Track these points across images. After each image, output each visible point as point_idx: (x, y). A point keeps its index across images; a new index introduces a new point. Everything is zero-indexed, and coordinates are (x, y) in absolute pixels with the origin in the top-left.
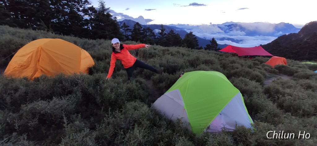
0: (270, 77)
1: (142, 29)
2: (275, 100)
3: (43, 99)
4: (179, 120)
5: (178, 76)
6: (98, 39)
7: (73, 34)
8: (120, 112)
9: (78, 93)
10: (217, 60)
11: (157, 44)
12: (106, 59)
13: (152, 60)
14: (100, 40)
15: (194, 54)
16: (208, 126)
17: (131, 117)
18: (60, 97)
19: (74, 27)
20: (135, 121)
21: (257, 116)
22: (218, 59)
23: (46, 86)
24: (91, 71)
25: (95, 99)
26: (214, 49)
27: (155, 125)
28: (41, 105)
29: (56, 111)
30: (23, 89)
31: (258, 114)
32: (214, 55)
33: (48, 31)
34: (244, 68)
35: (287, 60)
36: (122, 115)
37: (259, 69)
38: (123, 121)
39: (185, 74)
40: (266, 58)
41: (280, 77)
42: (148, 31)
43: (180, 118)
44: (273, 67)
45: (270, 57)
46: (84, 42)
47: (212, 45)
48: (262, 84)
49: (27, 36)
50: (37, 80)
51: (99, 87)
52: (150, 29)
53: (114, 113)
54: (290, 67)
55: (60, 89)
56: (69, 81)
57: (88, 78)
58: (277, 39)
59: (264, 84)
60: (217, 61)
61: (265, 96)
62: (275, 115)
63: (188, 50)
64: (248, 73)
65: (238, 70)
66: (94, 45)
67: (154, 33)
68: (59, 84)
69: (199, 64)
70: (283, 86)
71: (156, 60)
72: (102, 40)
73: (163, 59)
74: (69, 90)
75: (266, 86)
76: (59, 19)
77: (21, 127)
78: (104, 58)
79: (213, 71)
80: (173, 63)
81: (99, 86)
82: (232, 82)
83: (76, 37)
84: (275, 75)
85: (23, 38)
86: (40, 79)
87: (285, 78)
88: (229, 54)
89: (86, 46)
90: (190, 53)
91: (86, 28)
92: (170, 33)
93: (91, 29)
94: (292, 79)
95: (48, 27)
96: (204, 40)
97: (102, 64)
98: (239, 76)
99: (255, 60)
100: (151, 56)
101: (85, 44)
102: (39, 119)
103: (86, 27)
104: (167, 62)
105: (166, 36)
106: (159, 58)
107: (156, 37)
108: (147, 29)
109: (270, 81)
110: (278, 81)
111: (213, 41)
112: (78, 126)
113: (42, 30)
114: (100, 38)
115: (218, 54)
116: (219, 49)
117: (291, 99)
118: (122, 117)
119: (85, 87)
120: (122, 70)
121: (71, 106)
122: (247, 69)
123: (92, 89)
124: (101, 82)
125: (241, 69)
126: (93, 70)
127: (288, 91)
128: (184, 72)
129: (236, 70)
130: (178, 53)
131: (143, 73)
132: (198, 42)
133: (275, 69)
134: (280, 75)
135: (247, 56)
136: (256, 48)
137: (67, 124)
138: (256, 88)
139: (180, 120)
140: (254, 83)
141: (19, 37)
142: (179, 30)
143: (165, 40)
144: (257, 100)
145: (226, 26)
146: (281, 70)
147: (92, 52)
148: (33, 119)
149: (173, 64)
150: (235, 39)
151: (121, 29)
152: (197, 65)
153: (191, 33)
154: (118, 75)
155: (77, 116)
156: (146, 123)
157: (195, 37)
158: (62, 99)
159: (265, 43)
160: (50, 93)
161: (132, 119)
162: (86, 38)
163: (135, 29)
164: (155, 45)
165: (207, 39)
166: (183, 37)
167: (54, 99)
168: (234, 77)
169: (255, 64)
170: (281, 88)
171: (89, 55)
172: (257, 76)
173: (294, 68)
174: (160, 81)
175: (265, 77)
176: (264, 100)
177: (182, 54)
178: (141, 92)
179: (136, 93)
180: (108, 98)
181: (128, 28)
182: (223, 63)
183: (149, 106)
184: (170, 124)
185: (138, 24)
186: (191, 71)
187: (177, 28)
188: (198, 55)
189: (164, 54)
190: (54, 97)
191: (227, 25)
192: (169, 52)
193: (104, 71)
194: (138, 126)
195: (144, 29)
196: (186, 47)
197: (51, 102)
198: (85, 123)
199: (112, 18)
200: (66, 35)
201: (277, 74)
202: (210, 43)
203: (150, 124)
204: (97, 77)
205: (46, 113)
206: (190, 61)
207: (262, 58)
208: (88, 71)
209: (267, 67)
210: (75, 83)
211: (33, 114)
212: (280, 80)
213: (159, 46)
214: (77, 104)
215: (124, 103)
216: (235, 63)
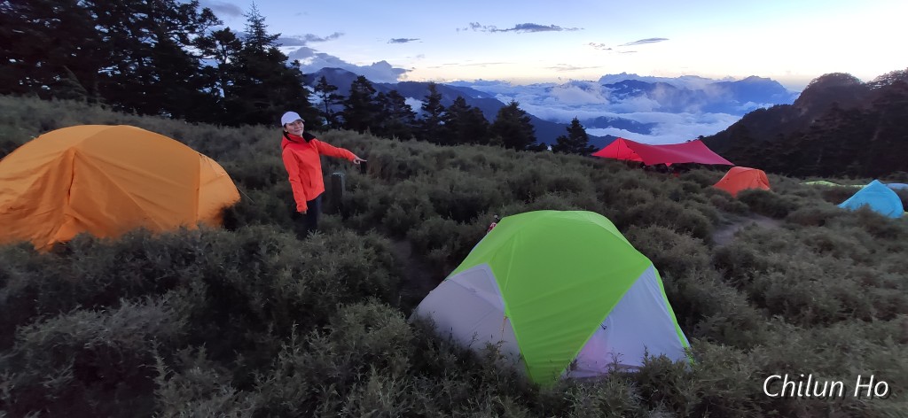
0: (727, 223)
1: (376, 95)
2: (742, 284)
3: (88, 305)
4: (492, 349)
5: (485, 227)
6: (248, 126)
7: (168, 110)
8: (324, 333)
9: (194, 283)
10: (586, 181)
11: (419, 139)
12: (273, 182)
13: (408, 182)
14: (251, 127)
15: (525, 164)
16: (572, 360)
17: (356, 348)
18: (140, 301)
19: (170, 89)
20: (369, 358)
21: (698, 327)
22: (591, 175)
23: (95, 266)
24: (229, 218)
25: (247, 299)
26: (578, 149)
28: (82, 324)
29: (132, 339)
30: (19, 278)
31: (701, 324)
32: (579, 166)
33: (90, 101)
34: (659, 200)
35: (769, 175)
36: (329, 342)
37: (699, 201)
38: (334, 360)
39: (504, 220)
40: (716, 173)
41: (752, 221)
42: (391, 100)
43: (493, 342)
44: (735, 196)
45: (725, 168)
46: (205, 135)
47: (573, 138)
48: (708, 242)
50: (64, 249)
51: (257, 264)
52: (397, 94)
53: (307, 337)
54: (777, 194)
55: (136, 274)
56: (166, 248)
57: (225, 240)
58: (740, 121)
59: (715, 243)
61: (717, 275)
62: (746, 324)
63: (508, 155)
64: (669, 217)
65: (645, 206)
66: (237, 144)
68: (133, 260)
69: (541, 193)
70: (762, 246)
71: (418, 182)
72: (260, 129)
73: (440, 180)
74: (166, 276)
75: (719, 247)
76: (123, 67)
78: (267, 180)
79: (579, 209)
80: (466, 191)
81: (257, 260)
82: (632, 240)
83: (178, 118)
84: (740, 218)
86: (75, 246)
87: (766, 225)
88: (620, 163)
89: (211, 147)
90: (514, 161)
91: (209, 94)
92: (456, 107)
93: (222, 95)
94: (784, 227)
95: (90, 91)
96: (550, 124)
97: (262, 198)
98: (647, 223)
99: (688, 179)
100: (404, 172)
101: (208, 140)
102: (76, 368)
103: (207, 90)
104: (452, 189)
105: (443, 113)
106: (426, 177)
107: (417, 118)
108: (388, 95)
109: (729, 233)
110: (750, 234)
111: (576, 127)
112: (200, 382)
114: (253, 123)
115: (589, 164)
116: (592, 150)
117: (782, 278)
118: (331, 347)
119: (216, 265)
121: (174, 324)
122: (669, 203)
123: (236, 271)
124: (263, 250)
125: (652, 204)
126: (236, 215)
127: (774, 258)
128: (499, 215)
129: (639, 206)
130: (481, 164)
131: (384, 220)
132: (534, 129)
133: (740, 202)
134: (753, 218)
135: (665, 165)
136: (689, 145)
137: (167, 378)
138: (693, 253)
139: (496, 350)
140: (686, 241)
142: (479, 97)
143: (441, 126)
144: (697, 286)
145: (607, 85)
146: (756, 204)
147: (232, 164)
148: (58, 366)
149: (466, 195)
152: (534, 195)
153: (514, 105)
155: (193, 353)
156: (402, 362)
157: (526, 118)
158: (145, 304)
160: (108, 288)
161: (361, 351)
162: (208, 122)
163: (355, 96)
164: (413, 140)
166: (491, 119)
167: (124, 303)
168: (635, 225)
169: (687, 189)
170: (756, 251)
171: (222, 170)
172: (695, 221)
173: (789, 197)
174: (434, 241)
175: (716, 222)
176: (715, 286)
177: (493, 165)
178: (381, 274)
179: (367, 279)
180: (285, 296)
181: (334, 92)
182: (603, 189)
183: (407, 313)
185: (362, 80)
186: (518, 212)
187: (475, 92)
188: (535, 168)
189: (440, 166)
190: (122, 300)
191: (612, 82)
192: (453, 160)
193: (271, 219)
194: (379, 372)
195: (381, 96)
196: (502, 146)
197: (116, 315)
198: (220, 372)
199: (288, 63)
200: (148, 114)
201: (746, 216)
202: (567, 134)
204: (251, 235)
205: (100, 348)
206: (513, 183)
207: (705, 173)
208: (221, 220)
209: (719, 197)
210: (184, 256)
211: (58, 351)
212: (755, 230)
213: (426, 143)
214: (191, 319)
215: (333, 308)
216: (637, 187)
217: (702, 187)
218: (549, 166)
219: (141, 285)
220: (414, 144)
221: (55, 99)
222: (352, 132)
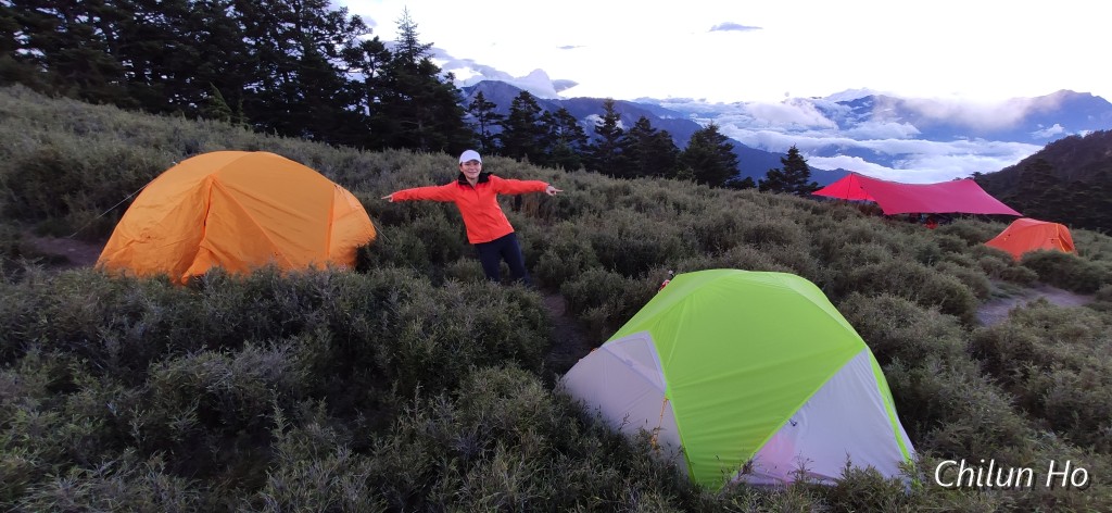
0: (1001, 296)
1: (541, 113)
2: (1013, 383)
3: (214, 346)
4: (646, 436)
6: (391, 150)
7: (311, 130)
8: (450, 399)
9: (319, 330)
11: (589, 169)
12: (413, 218)
13: (567, 224)
14: (395, 152)
15: (721, 204)
16: (746, 461)
17: (485, 418)
18: (264, 345)
19: (314, 108)
20: (498, 433)
21: (931, 437)
22: (807, 223)
23: (224, 303)
24: (363, 259)
25: (373, 352)
26: (796, 186)
27: (564, 449)
28: (208, 365)
29: (252, 386)
30: (154, 312)
31: (936, 431)
32: (791, 210)
33: (234, 122)
34: (899, 260)
36: (456, 409)
37: (961, 263)
38: (459, 432)
40: (994, 225)
41: (1040, 295)
42: (558, 120)
43: (648, 428)
44: (1018, 260)
45: (1006, 219)
46: (346, 160)
47: (790, 172)
48: (967, 322)
49: (170, 141)
50: (197, 284)
52: (567, 114)
53: (431, 402)
54: (1084, 259)
55: (264, 315)
56: (293, 289)
57: (354, 284)
58: (1040, 153)
59: (978, 323)
60: (799, 231)
61: (975, 367)
62: (1006, 438)
63: (699, 192)
64: (913, 280)
65: (878, 267)
67: (580, 128)
68: (261, 300)
69: (734, 244)
70: (1050, 332)
71: (581, 224)
72: (404, 154)
73: (607, 222)
74: (292, 319)
75: (981, 330)
76: (269, 83)
77: (146, 432)
78: (407, 215)
80: (639, 238)
81: (387, 309)
82: (848, 315)
83: (318, 142)
84: (1022, 290)
85: (156, 147)
86: (207, 282)
88: (851, 208)
90: (706, 201)
91: (354, 112)
92: (639, 130)
93: (368, 113)
94: (1089, 306)
95: (235, 109)
96: (759, 154)
97: (399, 236)
98: (879, 290)
99: (948, 232)
100: (566, 211)
101: (347, 166)
102: (202, 411)
103: (352, 108)
104: (620, 234)
105: (621, 138)
106: (592, 217)
107: (590, 142)
108: (555, 115)
109: (1001, 310)
110: (1033, 313)
111: (793, 159)
112: (318, 440)
113: (216, 117)
114: (397, 147)
115: (806, 208)
116: (814, 188)
117: (1073, 379)
118: (456, 415)
119: (342, 311)
120: (463, 258)
121: (296, 373)
122: (913, 266)
123: (363, 320)
124: (394, 298)
125: (888, 265)
126: (370, 254)
127: (1064, 349)
128: (675, 270)
129: (868, 266)
130: (662, 203)
131: (536, 268)
132: (736, 160)
133: (1024, 268)
134: (1044, 291)
135: (920, 214)
136: (958, 183)
137: (285, 431)
138: (939, 336)
139: (650, 438)
140: (933, 317)
141: (146, 144)
143: (617, 154)
144: (936, 379)
145: (843, 103)
146: (1049, 272)
147: (370, 196)
148: (183, 407)
149: (641, 242)
150: (878, 152)
151: (469, 115)
152: (726, 247)
153: (713, 129)
154: (450, 276)
155: (313, 406)
156: (535, 440)
157: (727, 145)
158: (269, 350)
159: (997, 165)
160: (236, 329)
161: (490, 424)
162: (350, 145)
163: (516, 114)
164: (582, 170)
165: (771, 150)
166: (683, 145)
167: (248, 346)
168: (861, 292)
169: (944, 245)
170: (1037, 338)
171: (359, 204)
172: (951, 292)
173: (1102, 265)
174: (593, 299)
175: (983, 294)
176: (966, 382)
177: (677, 206)
178: (525, 334)
179: (508, 339)
180: (413, 352)
181: (492, 110)
182: (821, 242)
183: (550, 384)
184: (614, 447)
185: (525, 95)
186: (702, 268)
187: (665, 111)
188: (730, 211)
189: (610, 205)
190: (246, 343)
191: (850, 98)
192: (628, 197)
193: (407, 261)
194: (507, 450)
195: (547, 115)
196: (693, 181)
197: (239, 359)
198: (338, 431)
199: (441, 76)
200: (288, 136)
201: (1032, 287)
202: (781, 167)
203: (548, 443)
204: (382, 280)
205: (221, 392)
206: (701, 230)
207: (975, 224)
208: (353, 260)
209: (993, 259)
210: (311, 299)
211: (184, 391)
212: (1041, 310)
213: (596, 174)
214: (314, 368)
215: (465, 370)
216: (870, 241)
217: (969, 244)
218: (749, 209)
219: (268, 327)
220: (583, 176)
221: (200, 119)
222: (508, 159)
